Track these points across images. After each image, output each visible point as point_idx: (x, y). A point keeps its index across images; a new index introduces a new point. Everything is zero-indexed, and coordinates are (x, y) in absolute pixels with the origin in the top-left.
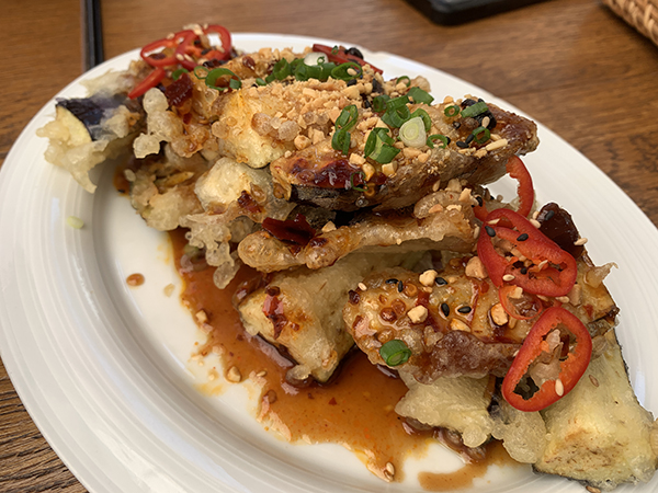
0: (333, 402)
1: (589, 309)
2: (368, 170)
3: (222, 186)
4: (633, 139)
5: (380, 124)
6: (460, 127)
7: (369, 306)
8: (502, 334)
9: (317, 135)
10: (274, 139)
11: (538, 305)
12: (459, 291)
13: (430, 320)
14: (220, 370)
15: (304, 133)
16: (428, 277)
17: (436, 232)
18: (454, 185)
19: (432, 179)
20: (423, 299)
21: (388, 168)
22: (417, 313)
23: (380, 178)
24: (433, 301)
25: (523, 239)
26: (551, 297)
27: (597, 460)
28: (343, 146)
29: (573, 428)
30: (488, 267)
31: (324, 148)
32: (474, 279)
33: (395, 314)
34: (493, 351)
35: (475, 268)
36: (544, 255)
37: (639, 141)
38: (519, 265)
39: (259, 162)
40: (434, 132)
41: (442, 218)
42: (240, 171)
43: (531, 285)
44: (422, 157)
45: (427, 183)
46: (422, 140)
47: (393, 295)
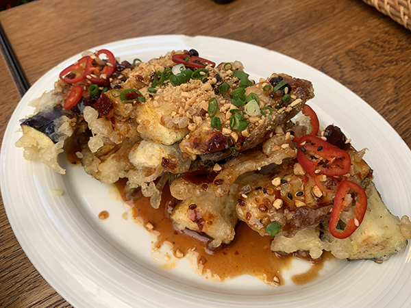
0: (237, 253)
1: (359, 175)
2: (235, 136)
3: (147, 156)
4: (347, 53)
5: (233, 107)
6: (274, 96)
7: (251, 206)
8: (322, 202)
9: (198, 119)
10: (176, 128)
11: (336, 182)
12: (295, 184)
13: (284, 206)
14: (171, 253)
15: (191, 121)
16: (276, 181)
17: (277, 159)
18: (279, 130)
19: (267, 133)
20: (278, 195)
21: (245, 132)
22: (278, 204)
23: (242, 138)
24: (283, 193)
25: (320, 149)
26: (341, 176)
27: (378, 248)
28: (217, 124)
29: (364, 237)
30: (305, 168)
31: (206, 127)
32: (299, 176)
33: (266, 207)
34: (320, 212)
35: (298, 169)
36: (333, 156)
37: (351, 54)
38: (321, 163)
39: (170, 141)
40: (262, 104)
41: (278, 151)
42: (157, 147)
43: (329, 172)
44: (261, 122)
45: (266, 137)
46: (258, 112)
47: (262, 196)
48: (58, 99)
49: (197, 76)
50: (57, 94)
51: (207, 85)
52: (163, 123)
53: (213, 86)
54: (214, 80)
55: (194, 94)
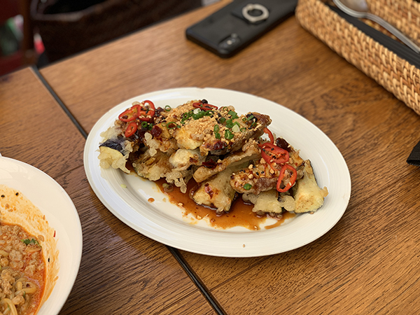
1: (296, 164)
2: (227, 142)
3: (181, 159)
4: (322, 97)
5: (226, 129)
6: (248, 124)
7: (237, 178)
8: (274, 175)
9: (209, 135)
10: (198, 140)
11: (281, 166)
12: (260, 169)
13: (254, 177)
14: (194, 217)
15: (205, 136)
16: (251, 166)
17: (249, 153)
18: (251, 140)
19: (244, 140)
20: (251, 172)
21: (232, 140)
22: (250, 176)
23: (231, 143)
24: (254, 173)
25: (273, 149)
26: (284, 163)
28: (218, 137)
30: (266, 160)
31: (213, 138)
32: (263, 164)
33: (245, 178)
34: (272, 180)
35: (262, 161)
36: (279, 152)
37: (325, 97)
38: (274, 157)
39: (194, 147)
40: (241, 127)
41: (250, 149)
42: (187, 152)
43: (278, 161)
44: (240, 135)
45: (243, 142)
46: (239, 130)
47: (243, 174)
48: (120, 131)
49: (208, 114)
50: (118, 128)
51: (213, 119)
52: (191, 137)
53: (216, 119)
54: (217, 116)
55: (206, 123)
